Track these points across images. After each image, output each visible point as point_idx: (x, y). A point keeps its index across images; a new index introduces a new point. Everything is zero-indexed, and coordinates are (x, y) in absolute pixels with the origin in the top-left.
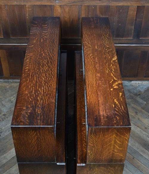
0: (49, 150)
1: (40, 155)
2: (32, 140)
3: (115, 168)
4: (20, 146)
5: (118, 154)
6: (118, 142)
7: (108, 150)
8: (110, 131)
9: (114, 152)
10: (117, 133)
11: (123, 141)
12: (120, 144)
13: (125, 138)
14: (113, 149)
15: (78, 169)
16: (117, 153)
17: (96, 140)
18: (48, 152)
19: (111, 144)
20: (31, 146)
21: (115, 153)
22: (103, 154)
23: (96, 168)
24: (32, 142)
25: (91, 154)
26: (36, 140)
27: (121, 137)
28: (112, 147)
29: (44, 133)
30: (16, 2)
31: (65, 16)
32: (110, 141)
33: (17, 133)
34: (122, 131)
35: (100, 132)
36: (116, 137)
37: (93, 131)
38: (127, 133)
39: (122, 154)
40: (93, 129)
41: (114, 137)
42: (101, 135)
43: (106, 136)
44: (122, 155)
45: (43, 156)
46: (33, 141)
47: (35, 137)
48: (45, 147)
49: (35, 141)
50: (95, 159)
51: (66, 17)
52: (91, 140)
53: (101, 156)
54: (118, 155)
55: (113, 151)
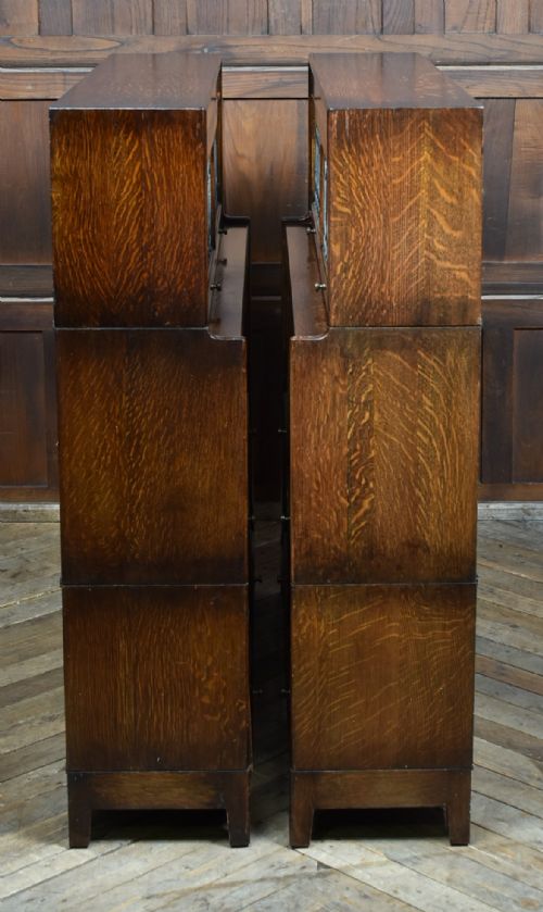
0: (182, 245)
1: (145, 275)
2: (122, 187)
3: (443, 357)
4: (73, 220)
5: (448, 265)
6: (443, 192)
7: (410, 242)
8: (408, 128)
9: (432, 256)
10: (433, 144)
11: (460, 190)
12: (452, 205)
13: (467, 168)
14: (426, 236)
15: (298, 369)
16: (446, 259)
17: (358, 182)
18: (178, 261)
19: (417, 204)
20: (114, 223)
21: (439, 258)
22: (392, 268)
23: (369, 355)
24: (119, 198)
25: (345, 269)
26: (138, 183)
27: (450, 163)
28: (424, 223)
29: (169, 144)
30: (30, 87)
31: (240, 152)
32: (413, 190)
33: (68, 144)
34: (451, 129)
35: (373, 134)
36: (434, 164)
37: (347, 127)
38: (471, 143)
39: (465, 267)
40: (347, 118)
41: (426, 161)
42: (378, 152)
43: (397, 159)
44: (464, 275)
45: (160, 282)
46: (125, 194)
47: (134, 166)
48: (167, 228)
49: (133, 193)
50: (362, 299)
51: (242, 156)
52: (341, 179)
53: (383, 281)
54: (449, 269)
55: (429, 247)
